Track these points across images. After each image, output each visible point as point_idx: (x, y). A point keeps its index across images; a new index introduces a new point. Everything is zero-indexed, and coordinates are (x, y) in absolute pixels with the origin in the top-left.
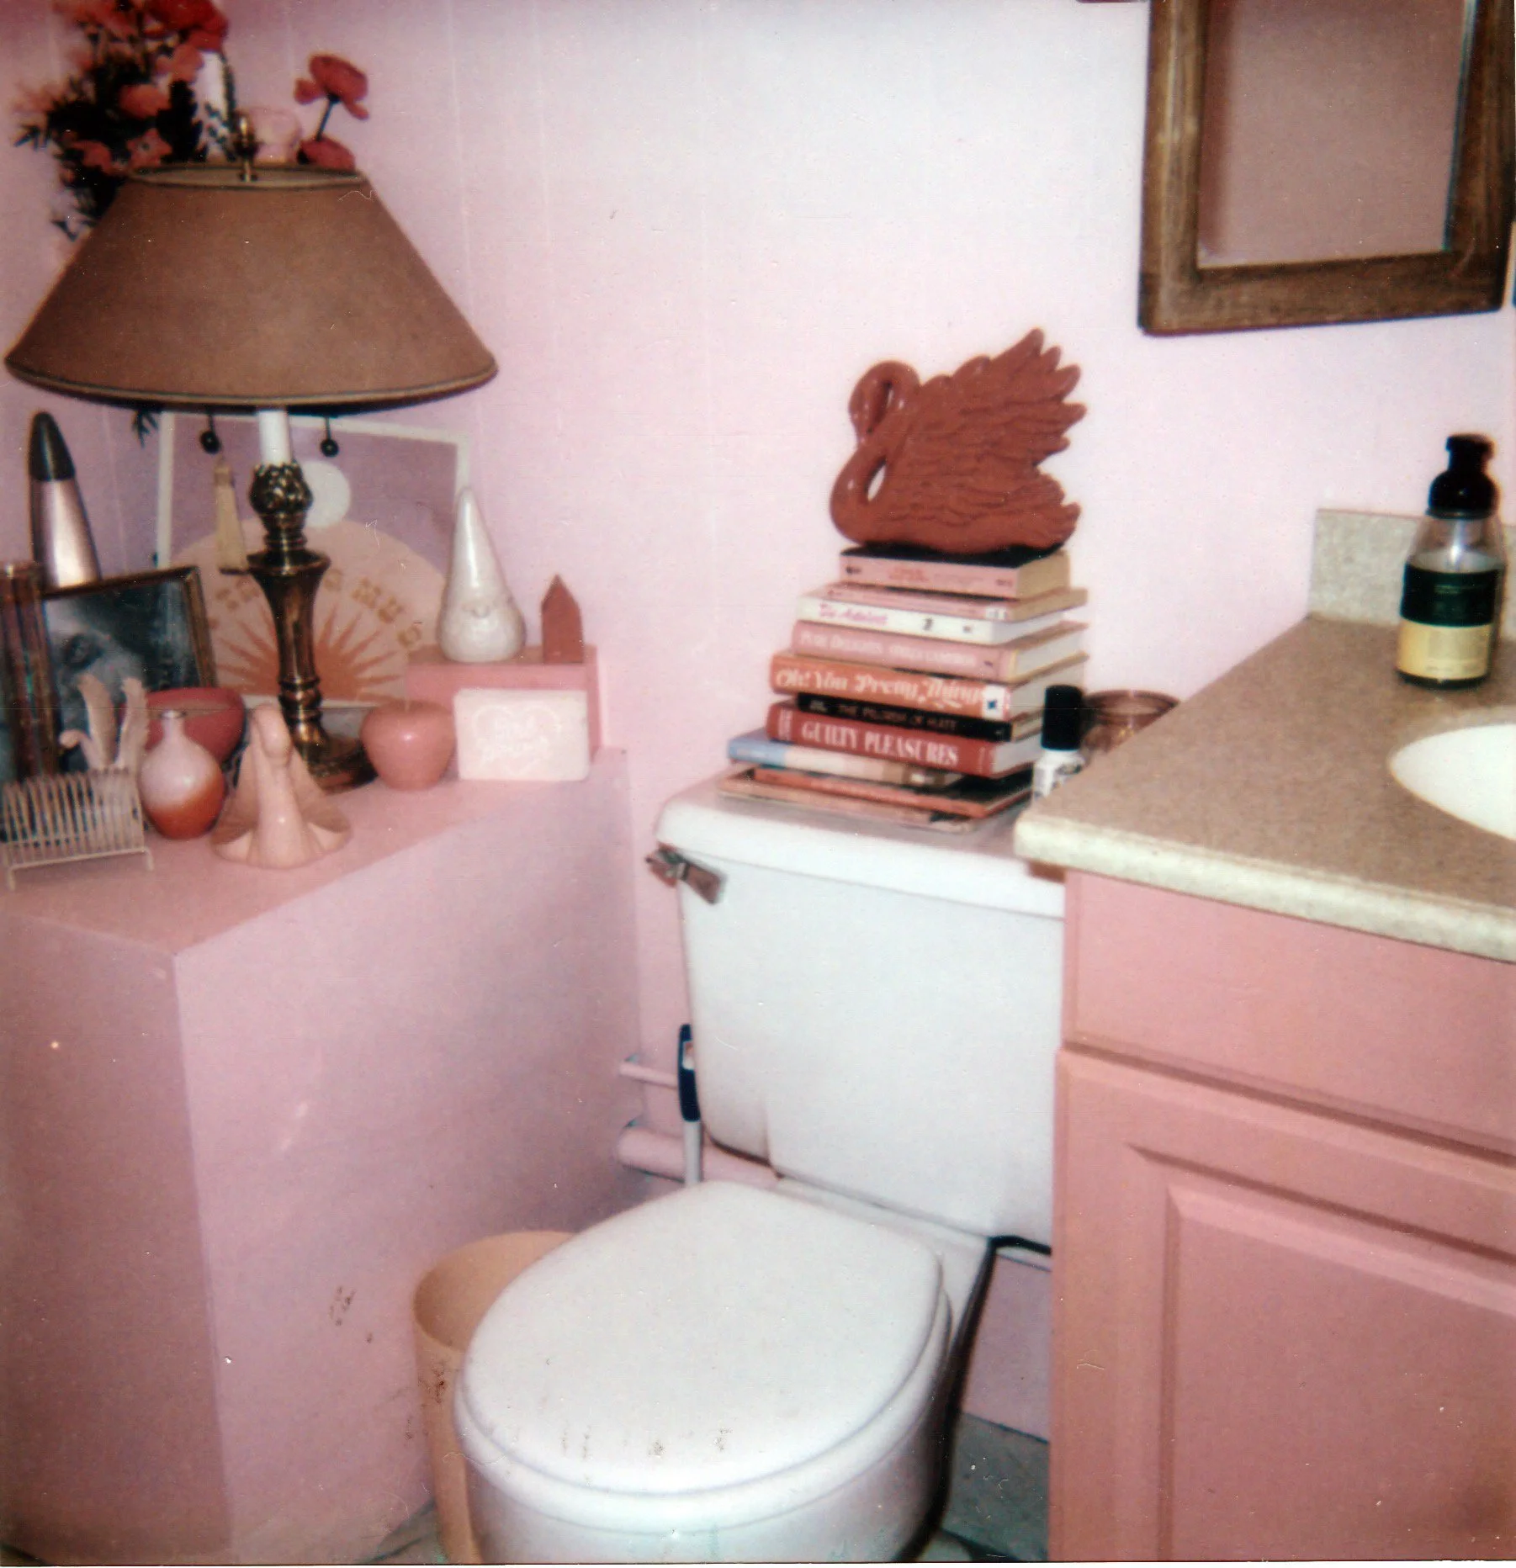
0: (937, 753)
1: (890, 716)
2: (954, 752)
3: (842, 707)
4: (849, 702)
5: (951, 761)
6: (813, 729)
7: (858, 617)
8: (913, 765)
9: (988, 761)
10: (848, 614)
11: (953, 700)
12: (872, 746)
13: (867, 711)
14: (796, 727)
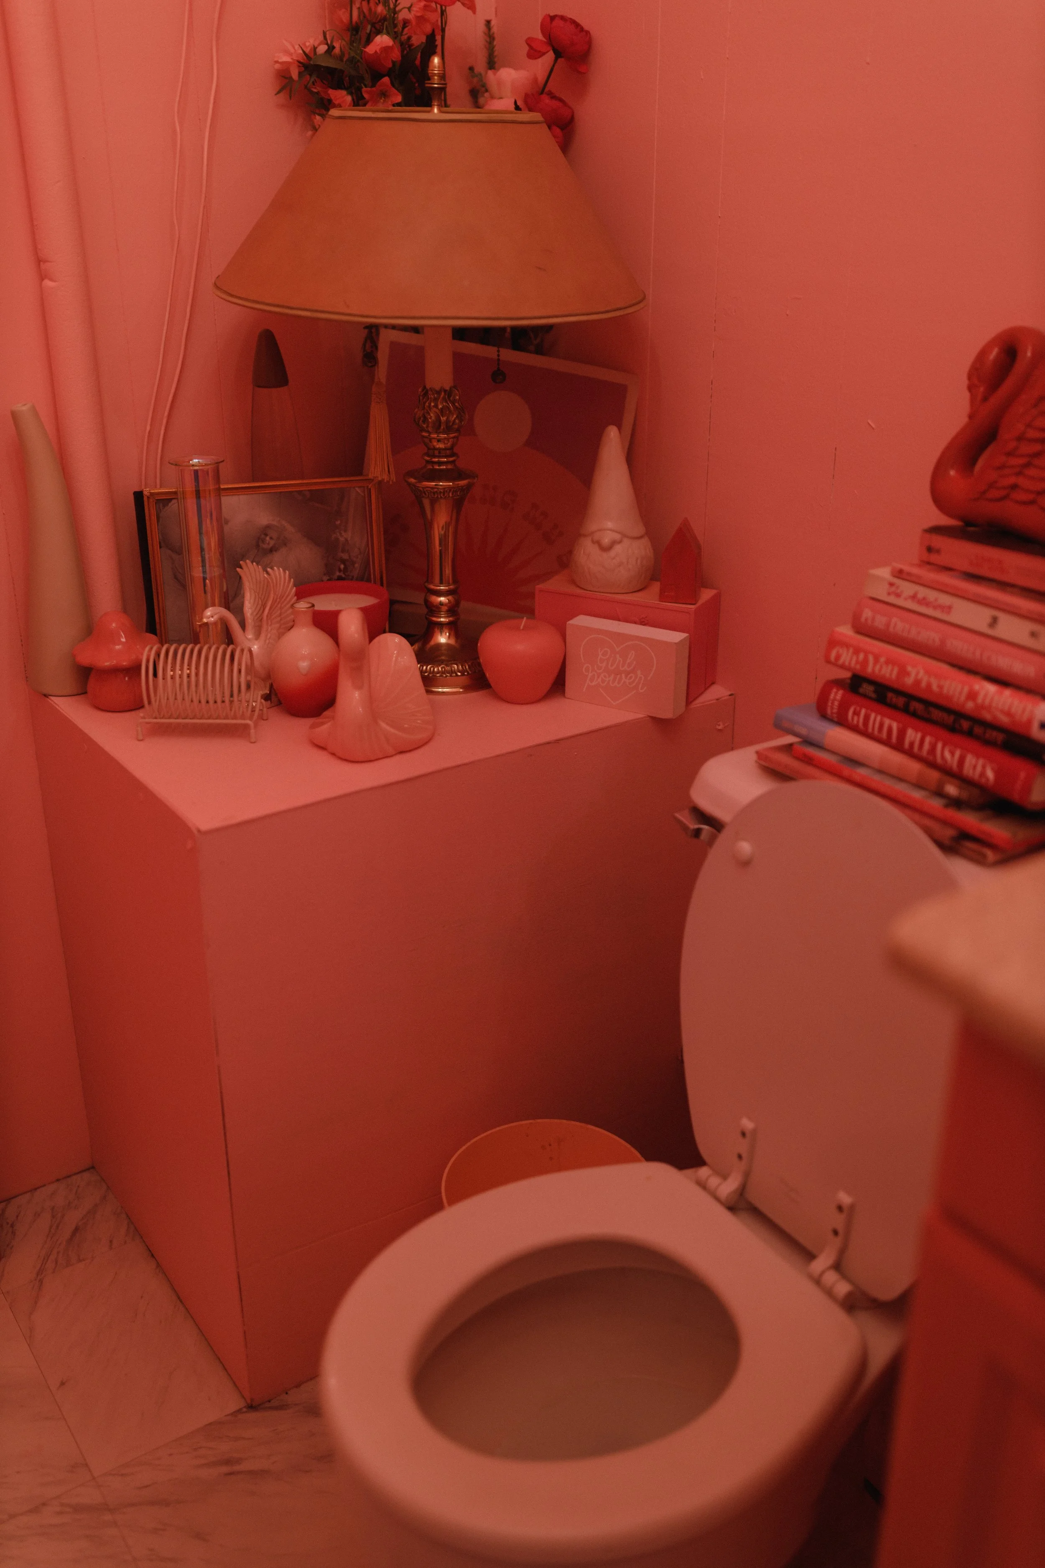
0: (975, 767)
1: (936, 714)
2: (992, 769)
3: (890, 695)
4: (898, 692)
5: (988, 780)
6: (858, 713)
7: (924, 602)
8: (947, 772)
9: (1027, 789)
10: (914, 597)
11: (1002, 711)
12: (912, 744)
13: (915, 705)
14: (844, 707)
